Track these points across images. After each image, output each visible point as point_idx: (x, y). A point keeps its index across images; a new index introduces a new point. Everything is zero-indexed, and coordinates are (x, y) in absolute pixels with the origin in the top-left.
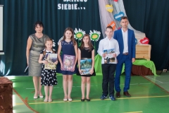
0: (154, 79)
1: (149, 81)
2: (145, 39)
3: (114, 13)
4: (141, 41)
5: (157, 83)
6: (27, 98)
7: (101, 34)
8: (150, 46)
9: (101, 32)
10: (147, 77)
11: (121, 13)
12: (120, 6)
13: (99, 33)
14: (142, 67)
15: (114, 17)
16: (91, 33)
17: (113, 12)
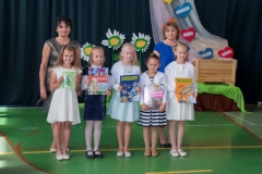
0: (242, 118)
1: (232, 121)
2: (226, 49)
3: (174, 5)
4: (220, 53)
6: (20, 144)
7: (152, 40)
8: (235, 61)
9: (151, 36)
10: (227, 113)
11: (186, 4)
13: (148, 38)
14: (221, 97)
15: (175, 11)
16: (135, 37)
17: (172, 3)
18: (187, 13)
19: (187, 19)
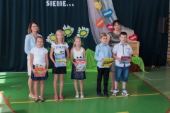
0: (143, 75)
1: (138, 78)
2: (133, 36)
3: (103, 10)
4: (130, 37)
5: (146, 81)
7: (90, 31)
8: (138, 43)
9: (90, 28)
10: (135, 73)
11: (109, 10)
12: (109, 4)
13: (87, 30)
15: (103, 13)
16: (79, 29)
17: (101, 9)
18: (110, 15)
19: (110, 18)
